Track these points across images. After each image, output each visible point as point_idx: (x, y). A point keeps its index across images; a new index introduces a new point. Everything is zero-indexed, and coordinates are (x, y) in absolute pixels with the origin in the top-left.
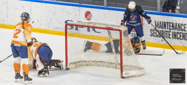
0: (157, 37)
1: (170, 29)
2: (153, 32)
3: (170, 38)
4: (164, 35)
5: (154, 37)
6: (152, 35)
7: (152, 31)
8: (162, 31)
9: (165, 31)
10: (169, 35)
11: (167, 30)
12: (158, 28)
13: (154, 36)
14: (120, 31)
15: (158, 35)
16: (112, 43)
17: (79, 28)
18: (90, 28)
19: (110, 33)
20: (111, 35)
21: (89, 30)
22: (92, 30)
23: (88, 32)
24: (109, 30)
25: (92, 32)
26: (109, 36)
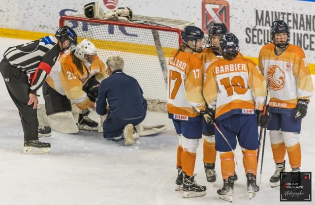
0: (260, 44)
2: (251, 35)
5: (254, 45)
6: (248, 40)
7: (250, 32)
12: (263, 25)
13: (254, 43)
14: (179, 33)
15: (262, 40)
16: (162, 59)
17: (90, 27)
18: (115, 26)
19: (158, 36)
20: (159, 42)
21: (111, 31)
22: (119, 31)
23: (111, 35)
24: (156, 31)
25: (118, 35)
26: (156, 44)
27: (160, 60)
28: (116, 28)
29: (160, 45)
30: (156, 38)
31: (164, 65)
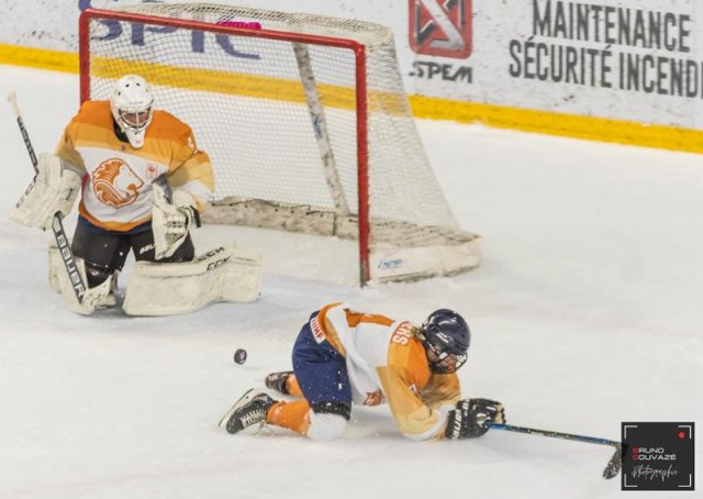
0: (543, 78)
1: (609, 41)
2: (521, 56)
3: (608, 85)
4: (578, 68)
5: (529, 80)
6: (515, 69)
7: (519, 51)
8: (570, 50)
9: (583, 50)
10: (605, 69)
11: (591, 44)
12: (549, 35)
13: (528, 76)
14: (356, 51)
15: (546, 70)
16: (317, 111)
17: (148, 36)
18: (206, 33)
19: (307, 56)
20: (309, 71)
21: (198, 46)
22: (216, 45)
23: (198, 54)
24: (303, 45)
25: (214, 56)
26: (301, 74)
27: (312, 114)
28: (209, 37)
29: (311, 78)
30: (303, 61)
31: (321, 125)
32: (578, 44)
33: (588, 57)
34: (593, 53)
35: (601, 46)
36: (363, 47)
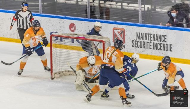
0: (138, 47)
1: (151, 40)
2: (134, 43)
3: (151, 49)
4: (145, 45)
6: (133, 46)
8: (144, 42)
9: (146, 42)
10: (150, 46)
12: (140, 39)
13: (136, 47)
15: (139, 46)
17: (63, 40)
18: (74, 39)
21: (73, 42)
22: (76, 41)
23: (73, 43)
24: (93, 41)
25: (76, 43)
28: (75, 40)
32: (145, 41)
33: (147, 43)
34: (148, 42)
35: (150, 41)
36: (104, 42)
